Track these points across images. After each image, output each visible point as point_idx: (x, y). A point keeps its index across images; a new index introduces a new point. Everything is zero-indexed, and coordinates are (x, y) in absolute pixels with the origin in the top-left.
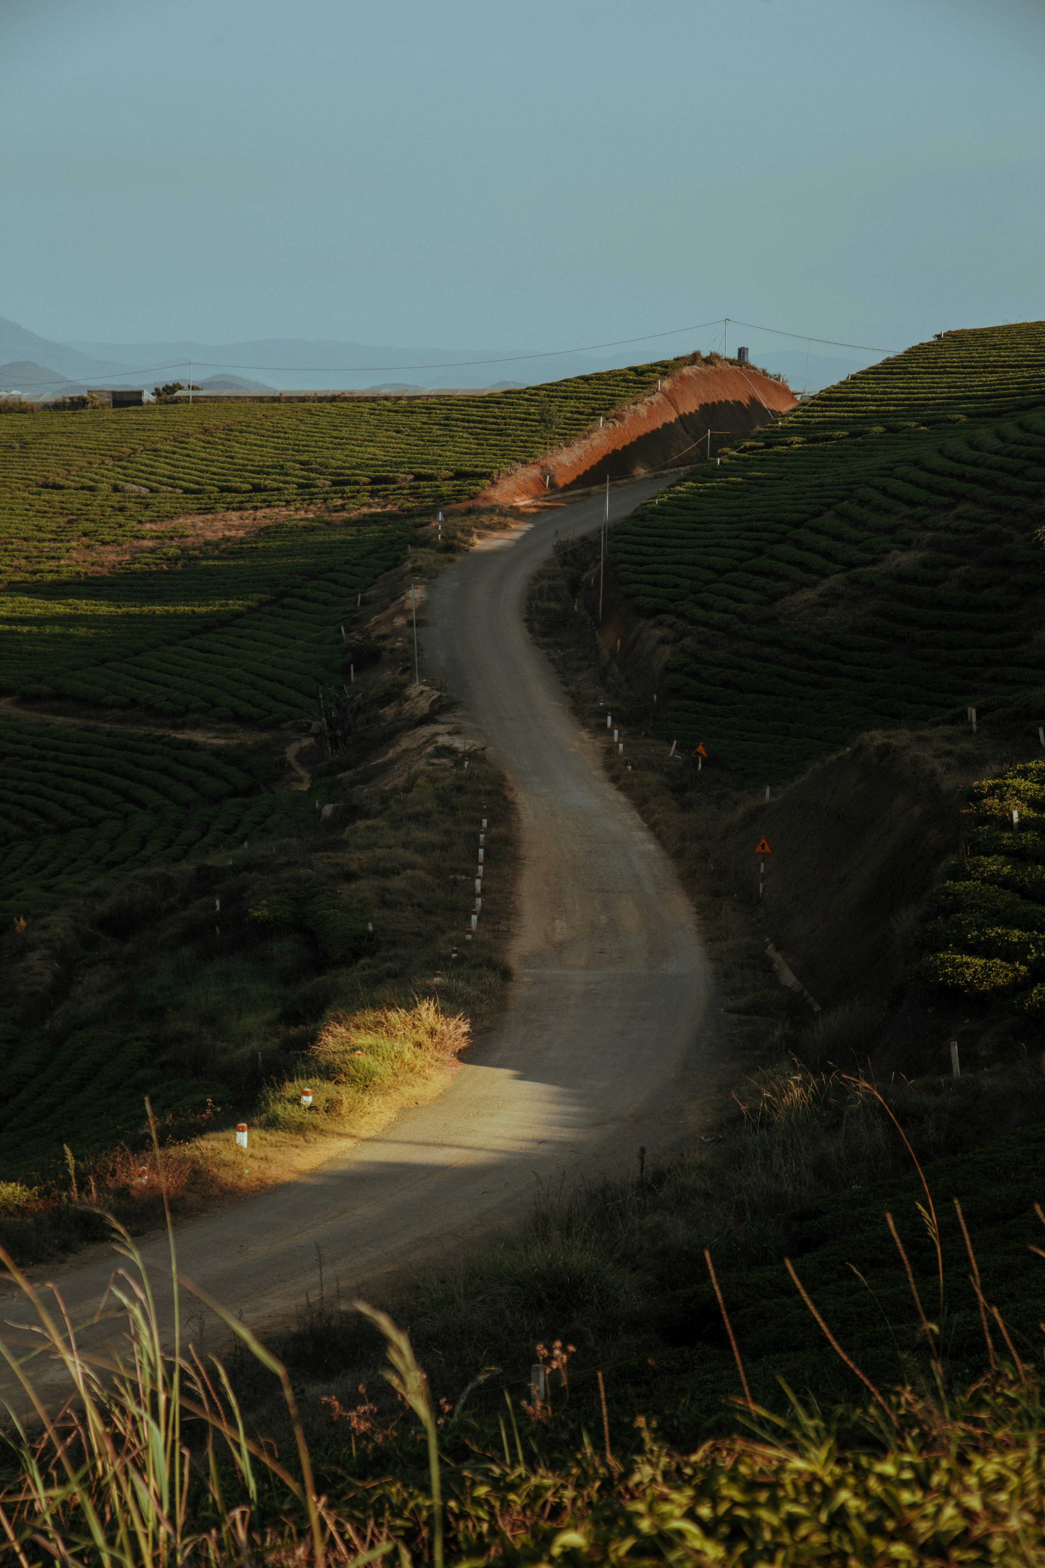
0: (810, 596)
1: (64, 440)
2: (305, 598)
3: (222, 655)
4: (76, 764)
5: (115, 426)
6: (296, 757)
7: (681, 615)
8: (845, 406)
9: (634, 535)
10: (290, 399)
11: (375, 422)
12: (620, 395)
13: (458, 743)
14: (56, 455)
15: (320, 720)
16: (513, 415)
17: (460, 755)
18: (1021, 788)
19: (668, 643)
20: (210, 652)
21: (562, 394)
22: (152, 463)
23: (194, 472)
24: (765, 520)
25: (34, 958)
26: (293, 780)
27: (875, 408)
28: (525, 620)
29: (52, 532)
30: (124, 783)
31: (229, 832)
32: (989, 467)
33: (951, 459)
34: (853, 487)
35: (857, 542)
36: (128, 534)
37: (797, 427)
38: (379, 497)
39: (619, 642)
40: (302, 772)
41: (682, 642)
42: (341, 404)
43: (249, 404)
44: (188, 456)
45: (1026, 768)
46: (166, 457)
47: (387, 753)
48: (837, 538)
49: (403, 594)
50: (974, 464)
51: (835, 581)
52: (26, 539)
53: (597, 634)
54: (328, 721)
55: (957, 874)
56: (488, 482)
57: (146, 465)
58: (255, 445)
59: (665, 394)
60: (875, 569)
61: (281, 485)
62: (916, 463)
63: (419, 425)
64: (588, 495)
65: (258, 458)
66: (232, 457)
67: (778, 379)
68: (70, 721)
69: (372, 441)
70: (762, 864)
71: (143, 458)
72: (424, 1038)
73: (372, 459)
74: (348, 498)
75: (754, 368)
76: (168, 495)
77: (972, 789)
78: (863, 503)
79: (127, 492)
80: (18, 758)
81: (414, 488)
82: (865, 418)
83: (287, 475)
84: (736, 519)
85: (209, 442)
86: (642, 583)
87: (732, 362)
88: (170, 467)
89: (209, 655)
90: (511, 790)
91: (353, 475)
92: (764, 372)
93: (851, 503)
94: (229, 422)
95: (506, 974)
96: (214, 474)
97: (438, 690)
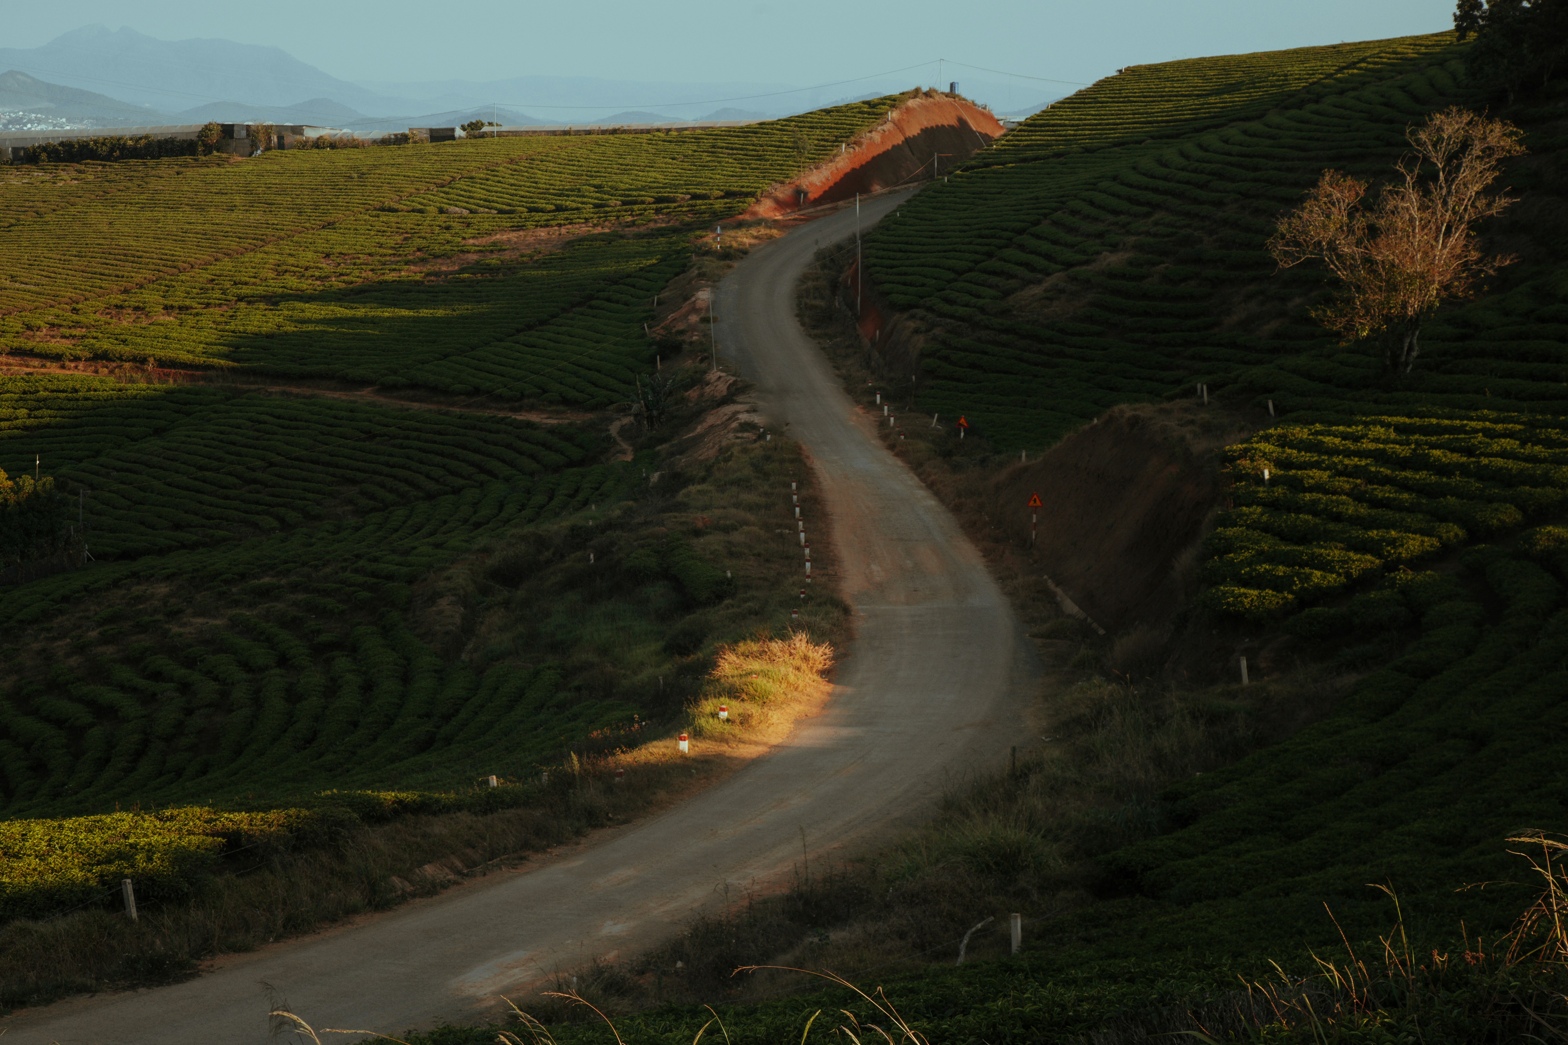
0: (1037, 291)
1: (394, 171)
2: (609, 300)
3: (546, 349)
4: (435, 442)
5: (436, 158)
6: (618, 433)
7: (930, 309)
8: (1048, 131)
9: (882, 242)
10: (578, 133)
11: (654, 151)
12: (857, 125)
13: (756, 419)
14: (389, 183)
15: (639, 402)
16: (769, 143)
17: (762, 430)
18: (1267, 450)
19: (921, 332)
20: (534, 346)
21: (809, 125)
22: (470, 189)
23: (505, 196)
24: (992, 229)
25: (443, 603)
26: (618, 452)
27: (1072, 132)
28: (797, 315)
29: (392, 248)
30: (477, 457)
31: (572, 496)
32: (1179, 182)
33: (1144, 175)
34: (1064, 199)
35: (1072, 246)
36: (455, 248)
37: (1009, 150)
38: (663, 214)
39: (878, 332)
40: (625, 446)
41: (934, 331)
42: (623, 136)
43: (544, 137)
44: (499, 182)
45: (1267, 434)
46: (481, 184)
47: (695, 428)
48: (1055, 242)
49: (693, 295)
50: (1165, 179)
51: (1057, 278)
52: (370, 255)
53: (857, 326)
54: (645, 404)
55: (1225, 522)
56: (754, 200)
57: (465, 191)
58: (555, 172)
59: (894, 123)
60: (1089, 268)
61: (580, 205)
62: (1115, 178)
63: (690, 152)
64: (835, 209)
65: (558, 183)
66: (536, 183)
67: (985, 108)
68: (425, 406)
69: (652, 167)
70: (1034, 516)
71: (462, 184)
72: (798, 662)
73: (654, 182)
74: (637, 215)
75: (964, 100)
76: (486, 215)
77: (1225, 452)
78: (1074, 213)
79: (451, 213)
80: (386, 438)
81: (692, 206)
82: (1065, 140)
83: (584, 197)
84: (967, 228)
85: (515, 171)
86: (893, 283)
87: (947, 95)
88: (485, 192)
89: (534, 349)
90: (808, 457)
91: (639, 196)
92: (974, 104)
93: (1064, 213)
94: (530, 152)
95: (846, 610)
96: (522, 197)
97: (733, 375)
